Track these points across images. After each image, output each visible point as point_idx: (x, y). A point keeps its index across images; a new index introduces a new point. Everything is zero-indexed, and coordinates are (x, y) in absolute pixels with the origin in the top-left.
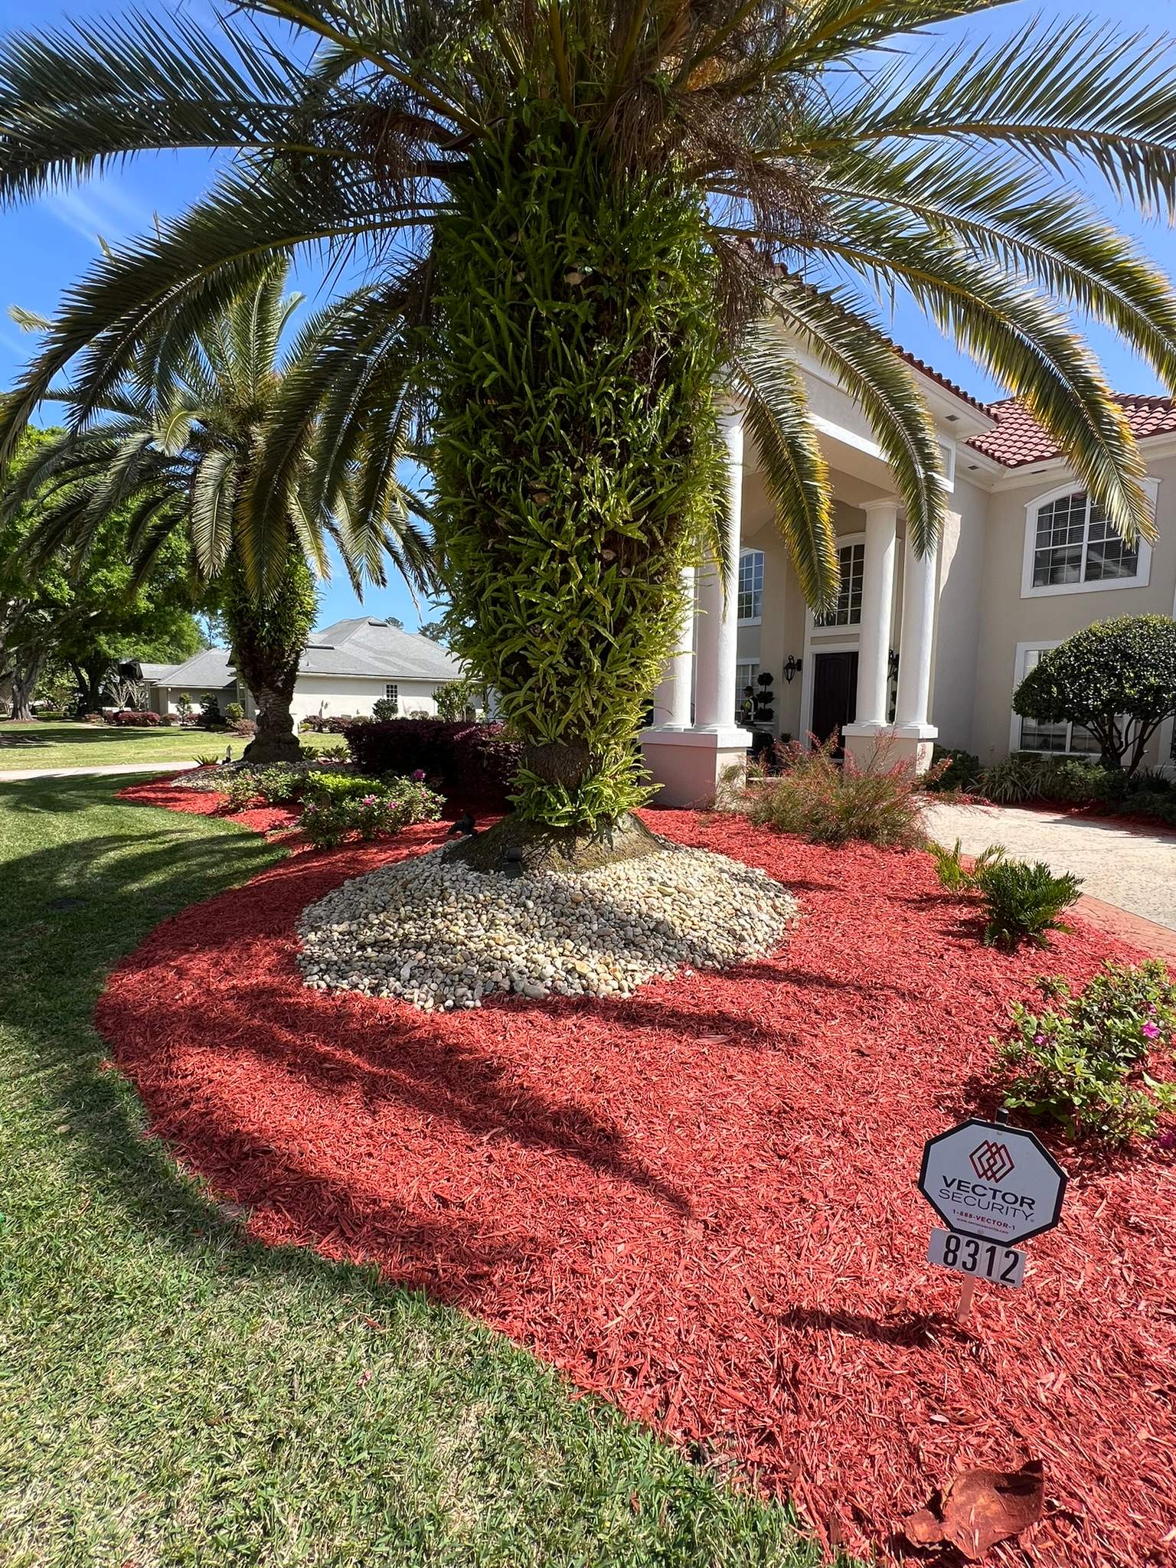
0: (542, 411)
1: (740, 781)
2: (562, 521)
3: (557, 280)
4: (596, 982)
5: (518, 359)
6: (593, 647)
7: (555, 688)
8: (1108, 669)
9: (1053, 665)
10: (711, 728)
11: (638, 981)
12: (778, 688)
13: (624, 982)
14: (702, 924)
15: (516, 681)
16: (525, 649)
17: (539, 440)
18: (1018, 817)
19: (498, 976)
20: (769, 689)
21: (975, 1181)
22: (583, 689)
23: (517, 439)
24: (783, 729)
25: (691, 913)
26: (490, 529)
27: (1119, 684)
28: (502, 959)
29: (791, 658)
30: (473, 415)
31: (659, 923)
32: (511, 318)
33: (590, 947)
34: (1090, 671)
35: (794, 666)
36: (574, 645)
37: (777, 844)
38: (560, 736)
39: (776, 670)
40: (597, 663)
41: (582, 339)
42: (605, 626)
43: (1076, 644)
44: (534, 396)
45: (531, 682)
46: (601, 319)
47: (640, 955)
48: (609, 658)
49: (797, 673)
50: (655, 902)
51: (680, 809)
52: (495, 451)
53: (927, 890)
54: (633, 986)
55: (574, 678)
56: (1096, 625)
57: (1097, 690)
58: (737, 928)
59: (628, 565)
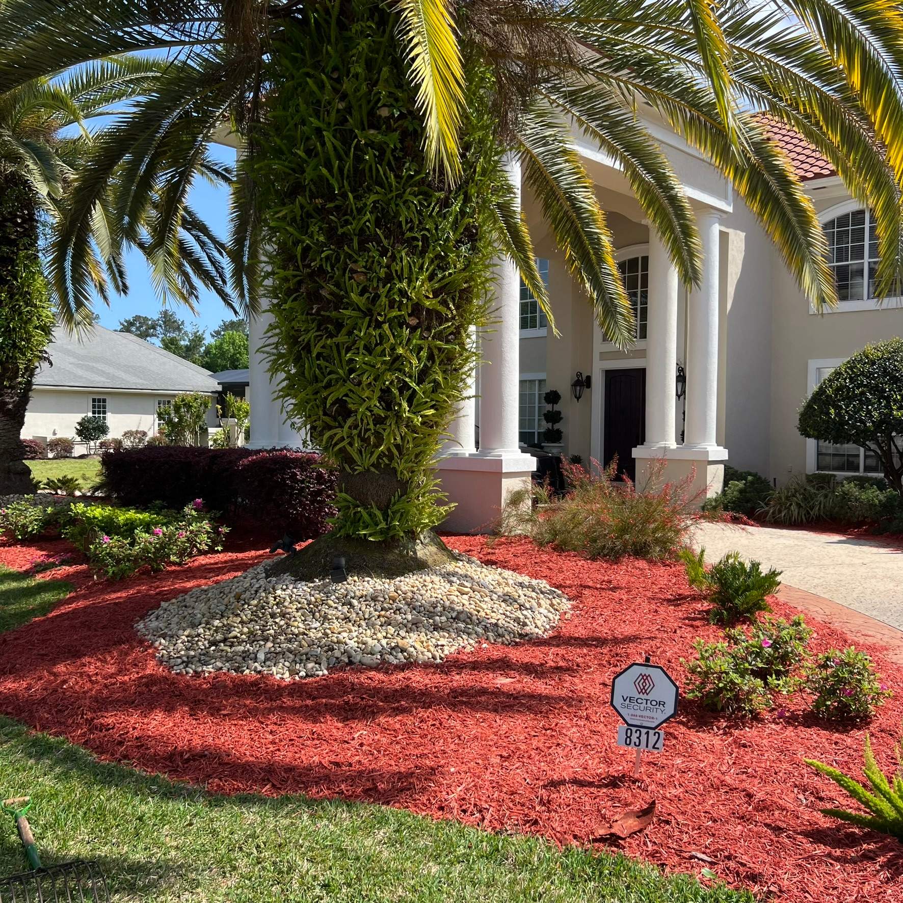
0: (360, 211)
1: (526, 505)
2: (377, 296)
3: (372, 113)
4: (415, 653)
5: (341, 170)
6: (401, 393)
7: (372, 426)
8: (878, 391)
9: (831, 386)
10: (497, 452)
11: (446, 652)
12: (566, 406)
13: (436, 653)
14: (493, 614)
15: (335, 420)
16: (346, 395)
17: (357, 232)
18: (797, 538)
19: (337, 653)
20: (557, 408)
21: (637, 696)
22: (393, 426)
23: (340, 231)
24: (573, 451)
25: (485, 606)
26: (314, 296)
27: (888, 406)
28: (339, 642)
29: (579, 374)
30: (302, 207)
31: (459, 613)
32: (334, 137)
33: (407, 632)
34: (863, 393)
35: (582, 383)
36: (386, 392)
37: (559, 561)
38: (373, 465)
39: (564, 387)
40: (405, 405)
41: (391, 158)
42: (410, 377)
43: (851, 365)
44: (354, 198)
45: (350, 422)
46: (406, 144)
47: (447, 635)
48: (415, 402)
49: (586, 390)
50: (455, 599)
51: (467, 535)
52: (322, 239)
53: (680, 592)
54: (443, 656)
55: (386, 417)
56: (869, 348)
57: (869, 412)
58: (522, 617)
59: (429, 329)
